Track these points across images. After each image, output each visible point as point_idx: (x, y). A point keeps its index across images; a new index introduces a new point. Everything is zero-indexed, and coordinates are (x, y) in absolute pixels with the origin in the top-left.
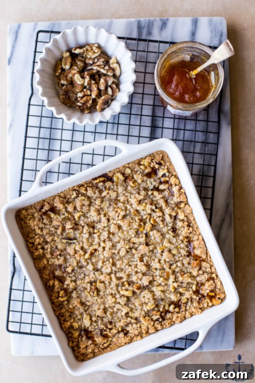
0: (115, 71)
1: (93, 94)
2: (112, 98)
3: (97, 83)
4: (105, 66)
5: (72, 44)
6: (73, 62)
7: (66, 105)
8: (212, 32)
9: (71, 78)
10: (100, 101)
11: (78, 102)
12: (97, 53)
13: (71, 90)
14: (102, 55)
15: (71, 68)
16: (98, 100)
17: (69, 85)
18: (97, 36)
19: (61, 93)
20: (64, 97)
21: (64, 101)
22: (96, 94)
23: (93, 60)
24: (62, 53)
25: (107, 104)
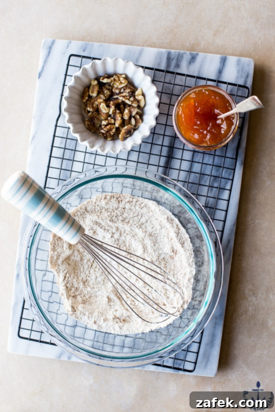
0: (140, 102)
2: (134, 128)
3: (122, 113)
4: (130, 97)
5: (101, 72)
6: (101, 90)
7: (90, 130)
8: (238, 72)
9: (97, 105)
10: (123, 130)
11: (102, 129)
12: (124, 83)
13: (96, 117)
14: (129, 86)
15: (98, 96)
16: (121, 129)
17: (95, 112)
18: (125, 68)
19: (87, 119)
20: (89, 123)
21: (89, 127)
22: (120, 123)
23: (119, 89)
24: (90, 80)
25: (129, 134)
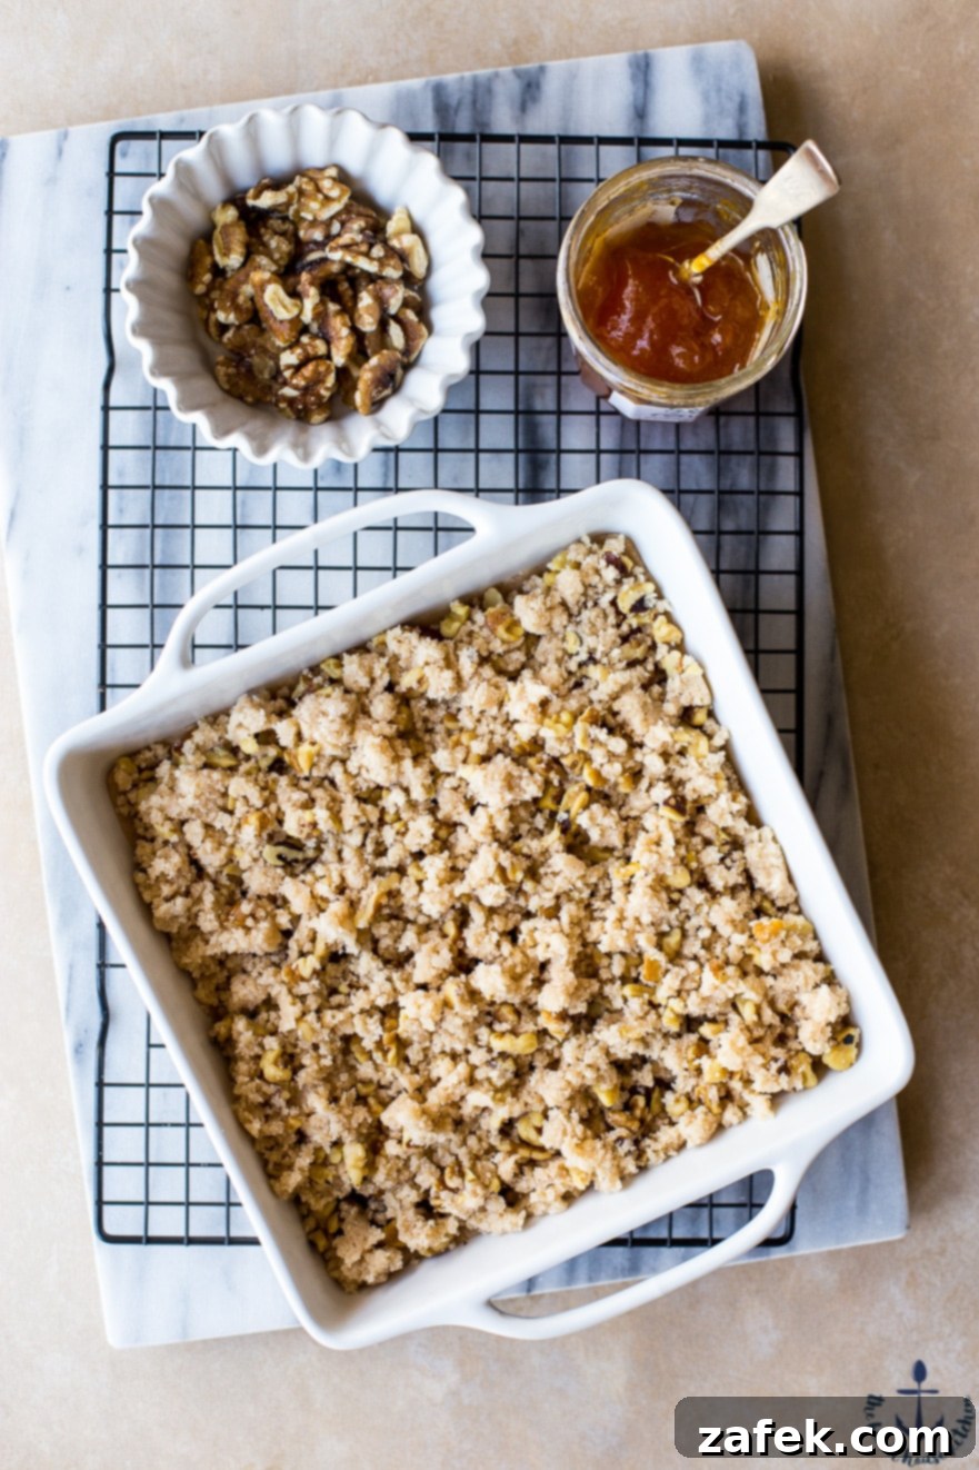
0: (410, 260)
1: (338, 349)
2: (405, 360)
3: (349, 310)
4: (371, 246)
5: (244, 176)
6: (254, 240)
7: (241, 398)
9: (252, 299)
10: (366, 375)
11: (285, 383)
12: (338, 199)
13: (254, 345)
14: (357, 208)
15: (248, 264)
16: (355, 372)
17: (246, 327)
18: (333, 141)
19: (221, 358)
20: (232, 370)
21: (234, 385)
22: (348, 350)
23: (323, 226)
24: (210, 211)
25: (391, 385)
